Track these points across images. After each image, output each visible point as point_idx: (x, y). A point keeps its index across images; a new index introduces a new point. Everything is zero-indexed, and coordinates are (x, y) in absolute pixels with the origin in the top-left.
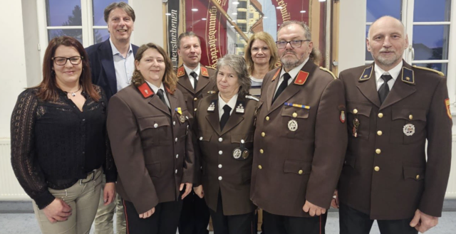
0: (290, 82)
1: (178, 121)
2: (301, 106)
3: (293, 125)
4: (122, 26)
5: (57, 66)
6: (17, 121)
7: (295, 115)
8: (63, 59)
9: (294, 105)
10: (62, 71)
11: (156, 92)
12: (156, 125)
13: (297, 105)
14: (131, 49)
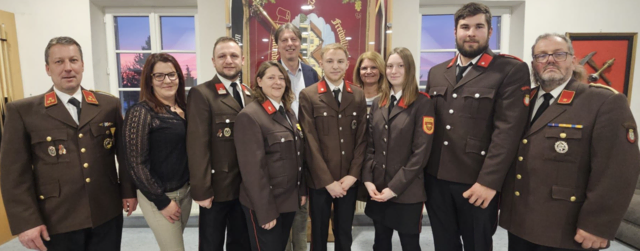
0: (552, 102)
1: (299, 137)
2: (570, 126)
3: (561, 147)
4: (290, 46)
5: (156, 82)
6: (133, 133)
7: (563, 135)
8: (161, 75)
9: (560, 125)
10: (161, 86)
11: (278, 108)
12: (283, 140)
13: (564, 125)
14: (300, 67)
